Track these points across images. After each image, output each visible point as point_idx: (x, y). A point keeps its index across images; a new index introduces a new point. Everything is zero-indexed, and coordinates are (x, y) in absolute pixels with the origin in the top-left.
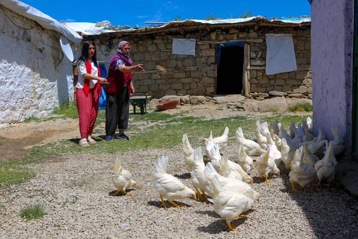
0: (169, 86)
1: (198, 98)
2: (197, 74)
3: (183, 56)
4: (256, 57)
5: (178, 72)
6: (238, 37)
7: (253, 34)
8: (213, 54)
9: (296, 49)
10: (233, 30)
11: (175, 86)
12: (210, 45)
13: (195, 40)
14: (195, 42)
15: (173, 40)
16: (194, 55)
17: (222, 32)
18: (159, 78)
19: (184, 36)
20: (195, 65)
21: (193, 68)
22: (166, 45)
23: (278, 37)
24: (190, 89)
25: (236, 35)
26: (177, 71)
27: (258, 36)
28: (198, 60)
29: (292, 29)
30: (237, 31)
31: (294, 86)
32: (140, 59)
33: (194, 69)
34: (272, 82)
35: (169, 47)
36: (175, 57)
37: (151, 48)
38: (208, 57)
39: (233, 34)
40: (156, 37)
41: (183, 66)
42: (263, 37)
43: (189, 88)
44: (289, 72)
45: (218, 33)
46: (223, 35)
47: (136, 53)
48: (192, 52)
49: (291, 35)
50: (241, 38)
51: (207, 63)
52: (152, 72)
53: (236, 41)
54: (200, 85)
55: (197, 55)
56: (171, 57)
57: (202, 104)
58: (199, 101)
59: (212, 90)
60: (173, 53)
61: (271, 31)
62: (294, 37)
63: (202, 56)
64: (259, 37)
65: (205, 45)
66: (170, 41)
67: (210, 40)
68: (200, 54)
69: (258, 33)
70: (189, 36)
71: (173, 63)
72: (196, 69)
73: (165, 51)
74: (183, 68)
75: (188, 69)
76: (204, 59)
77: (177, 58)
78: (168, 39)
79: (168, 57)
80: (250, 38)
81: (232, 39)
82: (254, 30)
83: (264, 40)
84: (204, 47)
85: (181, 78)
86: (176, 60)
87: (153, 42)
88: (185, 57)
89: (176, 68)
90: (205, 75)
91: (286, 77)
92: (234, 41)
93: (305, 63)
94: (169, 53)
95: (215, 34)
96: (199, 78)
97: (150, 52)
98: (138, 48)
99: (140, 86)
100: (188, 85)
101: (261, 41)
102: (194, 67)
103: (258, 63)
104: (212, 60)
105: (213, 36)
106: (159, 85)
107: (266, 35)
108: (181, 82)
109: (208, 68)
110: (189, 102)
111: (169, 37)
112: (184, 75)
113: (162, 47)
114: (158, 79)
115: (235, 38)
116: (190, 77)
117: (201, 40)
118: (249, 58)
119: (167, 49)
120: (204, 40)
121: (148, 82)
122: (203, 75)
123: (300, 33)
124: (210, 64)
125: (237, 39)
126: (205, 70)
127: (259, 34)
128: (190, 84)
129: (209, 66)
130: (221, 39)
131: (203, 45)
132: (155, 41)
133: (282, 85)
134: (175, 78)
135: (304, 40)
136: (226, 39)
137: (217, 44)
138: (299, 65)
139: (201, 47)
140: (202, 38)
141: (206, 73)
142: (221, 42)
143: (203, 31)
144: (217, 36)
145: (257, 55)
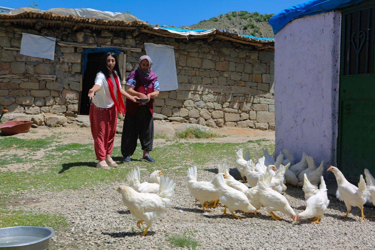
0: (13, 100)
1: (57, 118)
2: (56, 86)
3: (37, 59)
5: (28, 81)
6: (112, 42)
7: (130, 41)
8: (79, 61)
9: (177, 65)
10: (106, 33)
12: (76, 48)
13: (55, 39)
14: (54, 43)
15: (21, 35)
16: (53, 59)
17: (92, 33)
19: (39, 32)
20: (53, 73)
21: (50, 77)
22: (10, 41)
23: (158, 48)
24: (45, 106)
25: (110, 40)
26: (26, 80)
27: (137, 44)
28: (58, 66)
29: (174, 40)
30: (110, 35)
31: (174, 107)
33: (51, 79)
35: (16, 44)
36: (24, 59)
38: (72, 63)
39: (105, 37)
41: (35, 73)
42: (142, 47)
44: (170, 91)
45: (87, 34)
46: (94, 37)
48: (51, 55)
49: (173, 47)
50: (116, 45)
51: (70, 72)
53: (110, 47)
55: (57, 60)
56: (18, 58)
57: (63, 126)
58: (58, 123)
60: (22, 53)
61: (151, 41)
62: (176, 51)
63: (64, 62)
64: (138, 46)
65: (68, 47)
66: (17, 36)
67: (76, 42)
68: (61, 59)
69: (136, 41)
70: (46, 32)
71: (22, 68)
72: (54, 79)
73: (9, 50)
74: (36, 75)
75: (43, 77)
76: (66, 66)
77: (27, 61)
78: (14, 33)
79: (13, 59)
80: (126, 46)
81: (104, 44)
82: (132, 36)
83: (144, 50)
84: (67, 51)
85: (32, 89)
86: (26, 64)
88: (41, 60)
89: (26, 75)
90: (67, 87)
91: (166, 96)
92: (107, 47)
93: (187, 82)
94: (15, 53)
95: (83, 35)
96: (58, 92)
100: (42, 100)
101: (139, 50)
102: (51, 76)
104: (78, 68)
105: (80, 37)
107: (145, 44)
108: (31, 95)
109: (72, 79)
110: (43, 123)
111: (16, 30)
112: (36, 86)
113: (5, 42)
115: (109, 43)
116: (45, 88)
117: (62, 40)
118: (125, 71)
119: (12, 47)
120: (66, 41)
122: (64, 88)
123: (182, 46)
124: (74, 73)
125: (111, 45)
126: (66, 81)
127: (138, 42)
128: (44, 98)
129: (73, 76)
130: (91, 42)
131: (66, 47)
133: (161, 107)
134: (23, 89)
135: (186, 55)
136: (96, 43)
137: (84, 49)
138: (180, 83)
139: (62, 50)
140: (64, 38)
141: (69, 85)
142: (90, 47)
143: (66, 28)
144: (86, 38)
145: (133, 67)
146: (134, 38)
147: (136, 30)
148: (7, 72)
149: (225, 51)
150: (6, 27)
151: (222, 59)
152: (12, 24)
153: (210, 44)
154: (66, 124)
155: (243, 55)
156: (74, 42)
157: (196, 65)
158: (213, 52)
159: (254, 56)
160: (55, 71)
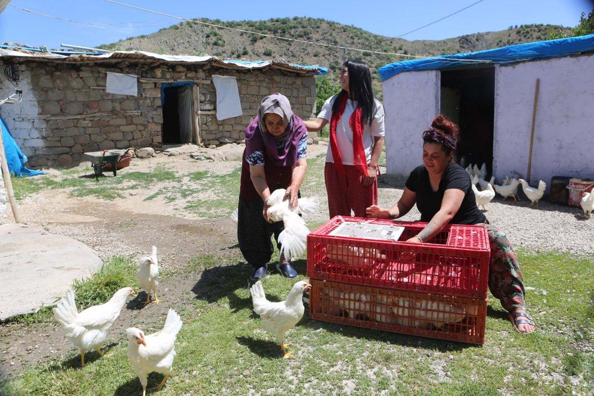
0: (105, 137)
1: (147, 150)
3: (122, 97)
4: (205, 100)
5: (116, 118)
6: (186, 76)
7: (201, 74)
8: (160, 96)
9: (240, 93)
10: (180, 67)
11: (114, 136)
12: (155, 84)
13: (136, 76)
14: (136, 80)
15: (106, 74)
16: (136, 95)
17: (168, 69)
18: (90, 125)
19: (121, 71)
20: (138, 108)
21: (135, 113)
22: (96, 81)
23: (224, 79)
24: (133, 139)
25: (184, 74)
26: (115, 116)
27: (206, 77)
28: (141, 102)
29: (235, 71)
30: (184, 69)
31: (240, 131)
32: (57, 98)
33: (137, 114)
34: (221, 128)
35: (102, 83)
36: (110, 97)
37: (76, 83)
38: (153, 98)
39: (180, 72)
40: (83, 68)
41: (122, 109)
42: (210, 79)
43: (131, 138)
44: (236, 118)
45: (164, 69)
46: (170, 72)
47: (51, 89)
48: (134, 91)
49: (235, 78)
50: (189, 78)
51: (152, 106)
52: (78, 117)
53: (185, 80)
54: (145, 133)
55: (140, 96)
56: (106, 97)
57: (153, 157)
58: (149, 154)
59: (158, 139)
60: (108, 91)
61: (217, 73)
62: (238, 80)
63: (146, 98)
64: (207, 78)
65: (149, 83)
66: (102, 75)
67: (155, 78)
68: (144, 95)
69: (205, 74)
70: (127, 70)
71: (109, 106)
72: (139, 114)
73: (96, 89)
74: (122, 112)
75: (129, 113)
76: (148, 101)
77: (113, 99)
78: (99, 72)
79: (100, 98)
80: (198, 79)
81: (180, 78)
82: (203, 69)
83: (212, 82)
84: (148, 86)
85: (121, 125)
86: (112, 101)
87: (79, 75)
88: (125, 97)
89: (113, 112)
90: (151, 121)
91: (233, 122)
92: (182, 80)
93: (249, 108)
94: (102, 92)
95: (160, 71)
96: (144, 125)
97: (73, 89)
98: (54, 81)
99: (61, 137)
100: (131, 135)
101: (209, 82)
102: (136, 111)
103: (208, 107)
104: (159, 103)
105: (158, 73)
106: (90, 135)
107: (213, 76)
108: (120, 131)
109: (155, 113)
110: (135, 156)
111: (100, 69)
112: (123, 121)
113: (91, 82)
114: (90, 127)
115: (184, 77)
116: (132, 123)
117: (142, 77)
118: (199, 102)
119: (98, 86)
120: (146, 77)
121: (74, 132)
122: (148, 122)
123: (243, 76)
124: (155, 107)
125: (185, 79)
126: (150, 115)
127: (207, 74)
128: (132, 132)
129: (156, 110)
130: (168, 77)
131: (147, 83)
132: (82, 74)
133: (230, 131)
134: (112, 126)
135: (246, 84)
136: (173, 78)
137: (162, 84)
138: (243, 109)
139: (144, 86)
140: (144, 75)
141: (152, 118)
142: (168, 82)
143: (143, 65)
144: (163, 73)
145: (205, 98)
146: (204, 71)
147: (208, 64)
148: (96, 110)
149: (277, 78)
150: (91, 67)
151: (275, 86)
152: (96, 64)
153: (264, 73)
154: (154, 154)
155: (290, 81)
156: (153, 77)
157: (254, 92)
158: (267, 80)
159: (299, 81)
160: (139, 107)
